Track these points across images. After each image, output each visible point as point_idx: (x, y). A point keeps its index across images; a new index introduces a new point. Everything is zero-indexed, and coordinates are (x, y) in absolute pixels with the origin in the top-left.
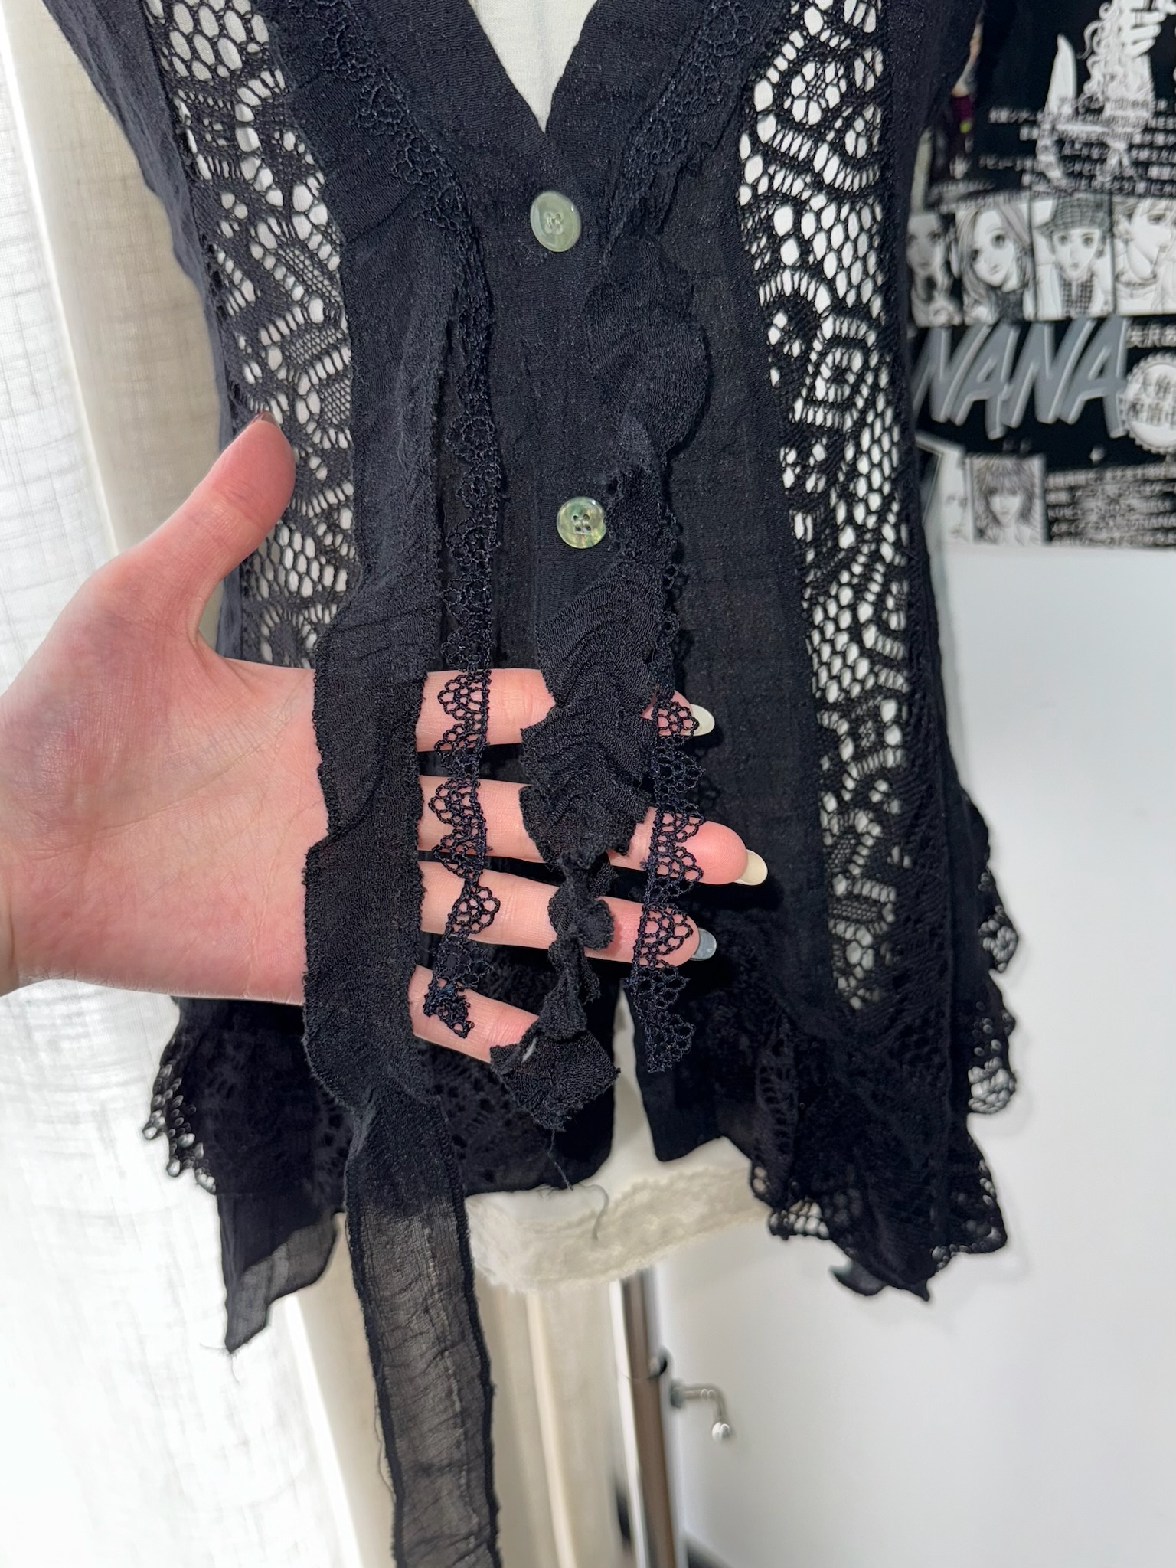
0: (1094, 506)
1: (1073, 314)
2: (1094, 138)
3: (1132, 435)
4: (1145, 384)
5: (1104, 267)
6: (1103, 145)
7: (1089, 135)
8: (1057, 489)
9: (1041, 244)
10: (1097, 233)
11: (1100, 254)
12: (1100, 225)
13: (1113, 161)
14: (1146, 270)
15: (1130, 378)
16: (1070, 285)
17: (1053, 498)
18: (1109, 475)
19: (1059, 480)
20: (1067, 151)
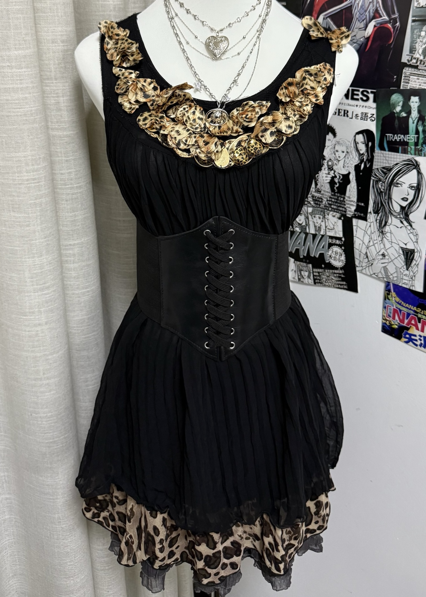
0: (324, 277)
1: (317, 233)
2: (320, 197)
3: (331, 262)
4: (333, 251)
5: (323, 224)
6: (322, 199)
7: (319, 196)
8: (316, 272)
9: (310, 216)
10: (321, 217)
11: (322, 221)
12: (322, 215)
13: (324, 202)
14: (333, 227)
15: (329, 249)
16: (316, 227)
17: (315, 274)
18: (326, 271)
19: (315, 270)
20: (314, 198)
